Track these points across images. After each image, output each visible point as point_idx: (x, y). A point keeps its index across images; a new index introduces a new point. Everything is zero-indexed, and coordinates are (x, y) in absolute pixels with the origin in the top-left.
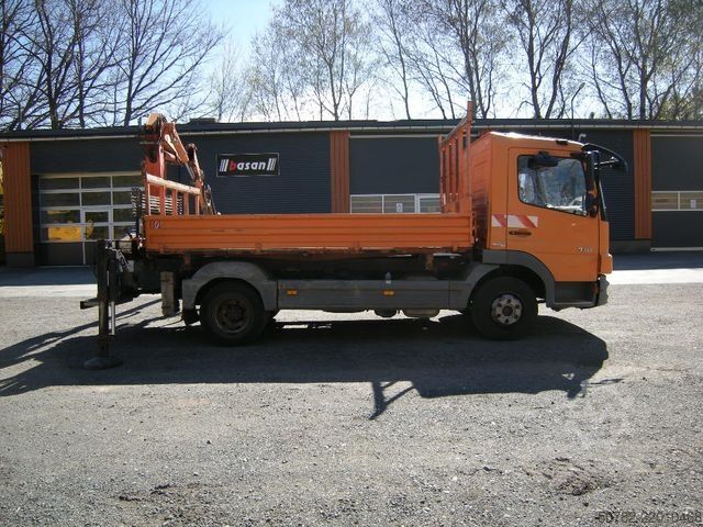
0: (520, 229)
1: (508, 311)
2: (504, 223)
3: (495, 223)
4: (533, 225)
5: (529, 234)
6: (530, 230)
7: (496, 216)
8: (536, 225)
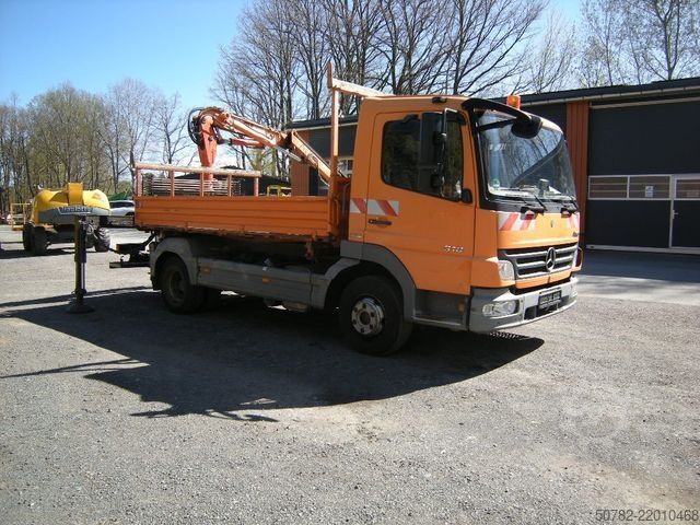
0: (381, 218)
1: (364, 318)
2: (363, 208)
3: (354, 209)
4: (394, 214)
5: (389, 223)
6: (390, 218)
7: (355, 200)
8: (397, 212)
